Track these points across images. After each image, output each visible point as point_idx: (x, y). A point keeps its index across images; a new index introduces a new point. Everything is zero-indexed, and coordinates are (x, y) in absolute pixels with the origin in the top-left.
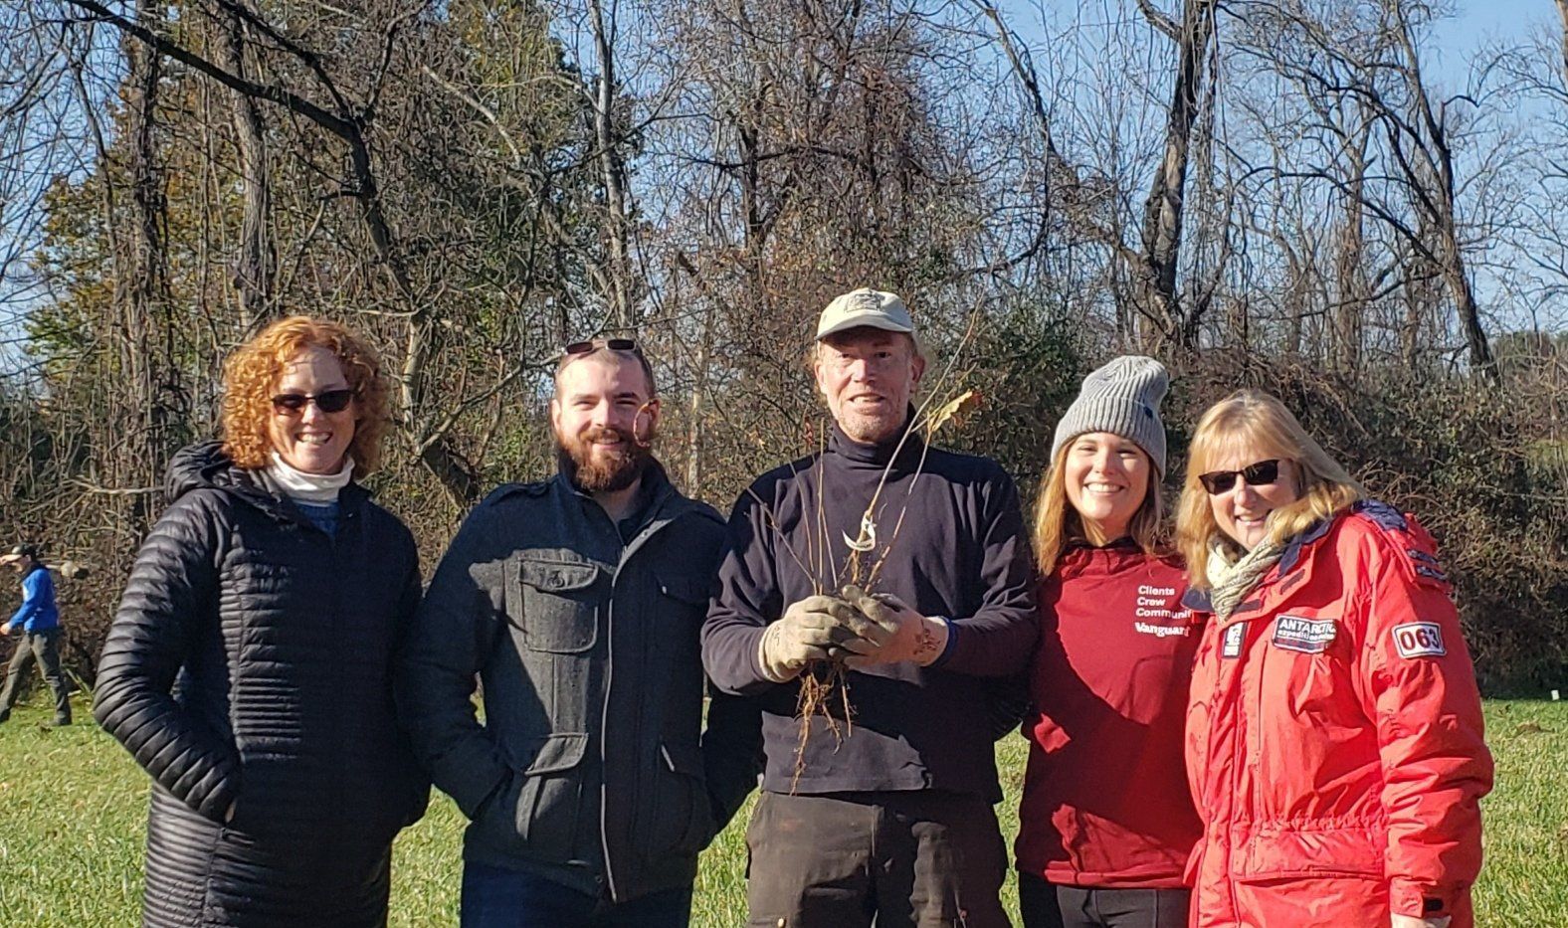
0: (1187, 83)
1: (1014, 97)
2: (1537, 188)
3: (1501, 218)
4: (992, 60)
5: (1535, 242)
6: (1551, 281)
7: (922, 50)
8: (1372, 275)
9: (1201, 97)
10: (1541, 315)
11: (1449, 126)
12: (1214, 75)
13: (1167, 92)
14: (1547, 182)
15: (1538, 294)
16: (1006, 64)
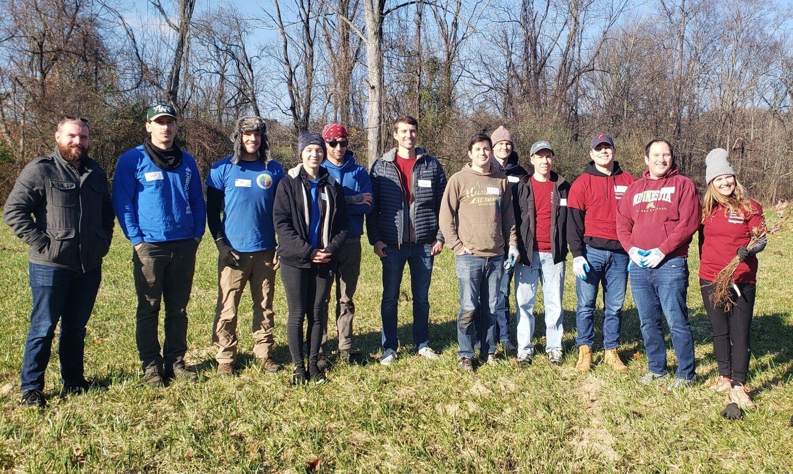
0: (181, 43)
1: (129, 43)
2: (270, 82)
3: (261, 89)
4: (121, 30)
5: (270, 96)
6: (273, 106)
7: (98, 25)
8: (226, 101)
9: (185, 50)
10: (271, 115)
11: (252, 64)
12: (189, 43)
13: (175, 46)
14: (273, 80)
15: (270, 109)
16: (125, 33)
